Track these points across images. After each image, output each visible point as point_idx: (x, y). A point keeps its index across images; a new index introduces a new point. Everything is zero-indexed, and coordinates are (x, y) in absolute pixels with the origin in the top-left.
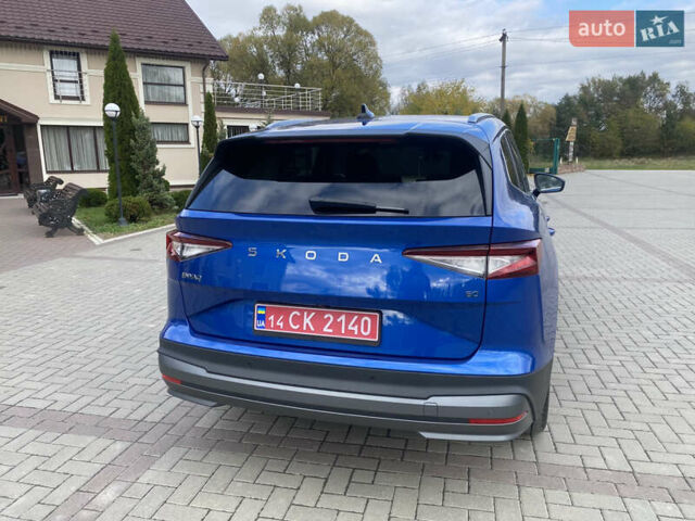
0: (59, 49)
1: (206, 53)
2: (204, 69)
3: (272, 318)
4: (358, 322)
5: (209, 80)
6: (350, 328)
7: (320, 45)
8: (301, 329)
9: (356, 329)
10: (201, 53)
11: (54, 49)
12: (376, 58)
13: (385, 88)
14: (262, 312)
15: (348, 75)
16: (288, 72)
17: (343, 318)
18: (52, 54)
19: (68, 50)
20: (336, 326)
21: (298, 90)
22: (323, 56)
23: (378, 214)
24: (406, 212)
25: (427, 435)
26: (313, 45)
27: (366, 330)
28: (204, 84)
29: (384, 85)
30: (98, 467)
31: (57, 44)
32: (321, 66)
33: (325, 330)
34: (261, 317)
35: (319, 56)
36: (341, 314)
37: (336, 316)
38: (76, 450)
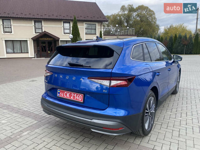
0: (65, 21)
1: (102, 20)
2: (101, 24)
3: (61, 93)
4: (79, 96)
5: (102, 27)
6: (77, 98)
7: (138, 15)
8: (66, 97)
9: (78, 98)
10: (100, 20)
11: (64, 21)
12: (155, 18)
13: (158, 27)
14: (59, 91)
15: (146, 24)
16: (128, 24)
17: (75, 95)
18: (64, 22)
19: (67, 21)
20: (74, 97)
21: (128, 29)
22: (138, 19)
23: (84, 67)
24: (90, 67)
25: (93, 130)
26: (136, 16)
27: (80, 99)
28: (101, 28)
29: (158, 26)
30: (28, 126)
31: (65, 20)
32: (137, 21)
33: (72, 98)
34: (59, 93)
35: (138, 18)
36: (75, 94)
37: (74, 94)
38: (26, 121)
